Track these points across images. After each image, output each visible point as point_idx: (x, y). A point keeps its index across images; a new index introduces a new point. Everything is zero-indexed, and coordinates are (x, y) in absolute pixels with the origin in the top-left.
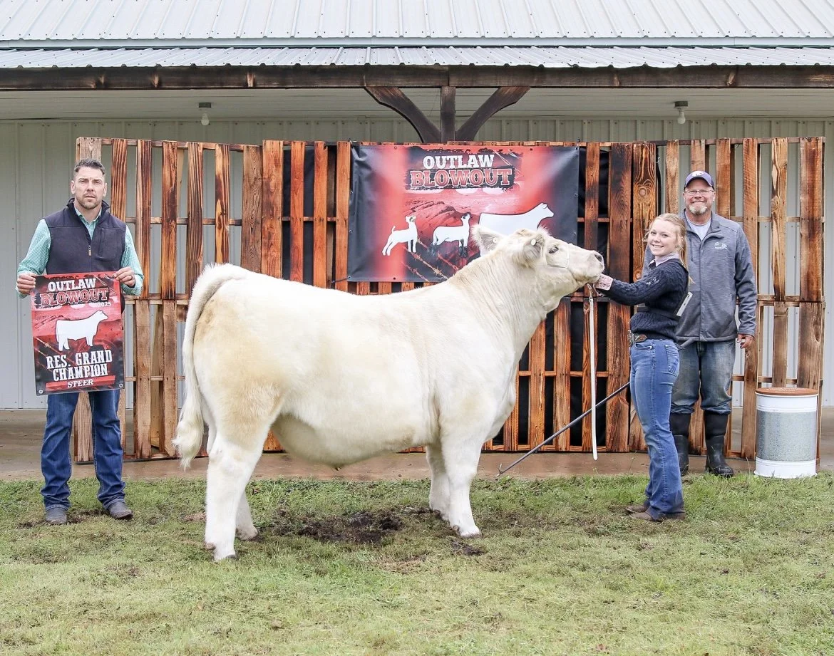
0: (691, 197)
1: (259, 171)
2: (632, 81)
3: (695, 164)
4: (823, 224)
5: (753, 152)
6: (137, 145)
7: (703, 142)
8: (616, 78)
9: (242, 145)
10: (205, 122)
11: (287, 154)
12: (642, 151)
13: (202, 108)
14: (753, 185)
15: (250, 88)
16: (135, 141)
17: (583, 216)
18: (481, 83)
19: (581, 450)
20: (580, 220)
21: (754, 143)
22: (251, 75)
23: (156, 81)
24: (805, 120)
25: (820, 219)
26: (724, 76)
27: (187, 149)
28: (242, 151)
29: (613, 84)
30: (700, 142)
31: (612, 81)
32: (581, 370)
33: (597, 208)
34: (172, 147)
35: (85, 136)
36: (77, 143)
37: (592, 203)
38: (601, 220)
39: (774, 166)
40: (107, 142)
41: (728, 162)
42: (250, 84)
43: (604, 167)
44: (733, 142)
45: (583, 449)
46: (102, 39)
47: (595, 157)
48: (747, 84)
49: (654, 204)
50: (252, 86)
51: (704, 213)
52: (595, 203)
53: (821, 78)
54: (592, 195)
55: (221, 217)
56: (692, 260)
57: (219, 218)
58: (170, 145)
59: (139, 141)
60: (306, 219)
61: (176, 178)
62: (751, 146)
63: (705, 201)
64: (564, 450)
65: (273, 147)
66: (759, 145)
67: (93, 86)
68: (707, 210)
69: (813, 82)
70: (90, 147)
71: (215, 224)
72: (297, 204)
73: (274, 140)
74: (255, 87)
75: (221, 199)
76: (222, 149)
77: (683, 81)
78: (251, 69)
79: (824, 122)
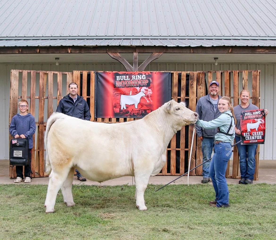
0: (212, 89)
1: (72, 81)
2: (197, 51)
3: (218, 79)
4: (259, 99)
5: (237, 75)
6: (31, 72)
7: (220, 71)
8: (192, 50)
9: (66, 72)
10: (57, 64)
11: (81, 75)
12: (200, 75)
13: (56, 60)
14: (236, 86)
15: (69, 53)
16: (30, 71)
17: (180, 96)
18: (146, 51)
19: (179, 175)
20: (179, 97)
21: (237, 72)
22: (69, 49)
23: (38, 51)
24: (259, 64)
25: (258, 98)
26: (228, 49)
27: (48, 73)
28: (67, 74)
29: (191, 52)
30: (219, 72)
31: (191, 51)
32: (180, 148)
33: (185, 94)
34: (43, 73)
35: (13, 69)
36: (11, 72)
37: (183, 91)
38: (186, 98)
39: (243, 80)
40: (21, 71)
41: (228, 78)
42: (69, 52)
43: (187, 80)
44: (230, 72)
45: (180, 175)
46: (25, 37)
47: (184, 76)
48: (236, 52)
49: (204, 92)
50: (70, 52)
51: (216, 95)
52: (184, 92)
53: (260, 50)
54: (183, 89)
55: (59, 96)
56: (211, 110)
57: (58, 96)
58: (42, 72)
59: (32, 71)
60: (88, 97)
61: (44, 83)
62: (236, 73)
63: (216, 91)
64: (174, 175)
65: (77, 73)
66: (238, 73)
67: (17, 53)
68: (217, 94)
69: (258, 51)
70: (15, 73)
71: (57, 99)
72: (84, 92)
73: (77, 70)
74: (71, 53)
75: (59, 90)
76: (60, 74)
77: (214, 51)
78: (69, 47)
79: (265, 64)
